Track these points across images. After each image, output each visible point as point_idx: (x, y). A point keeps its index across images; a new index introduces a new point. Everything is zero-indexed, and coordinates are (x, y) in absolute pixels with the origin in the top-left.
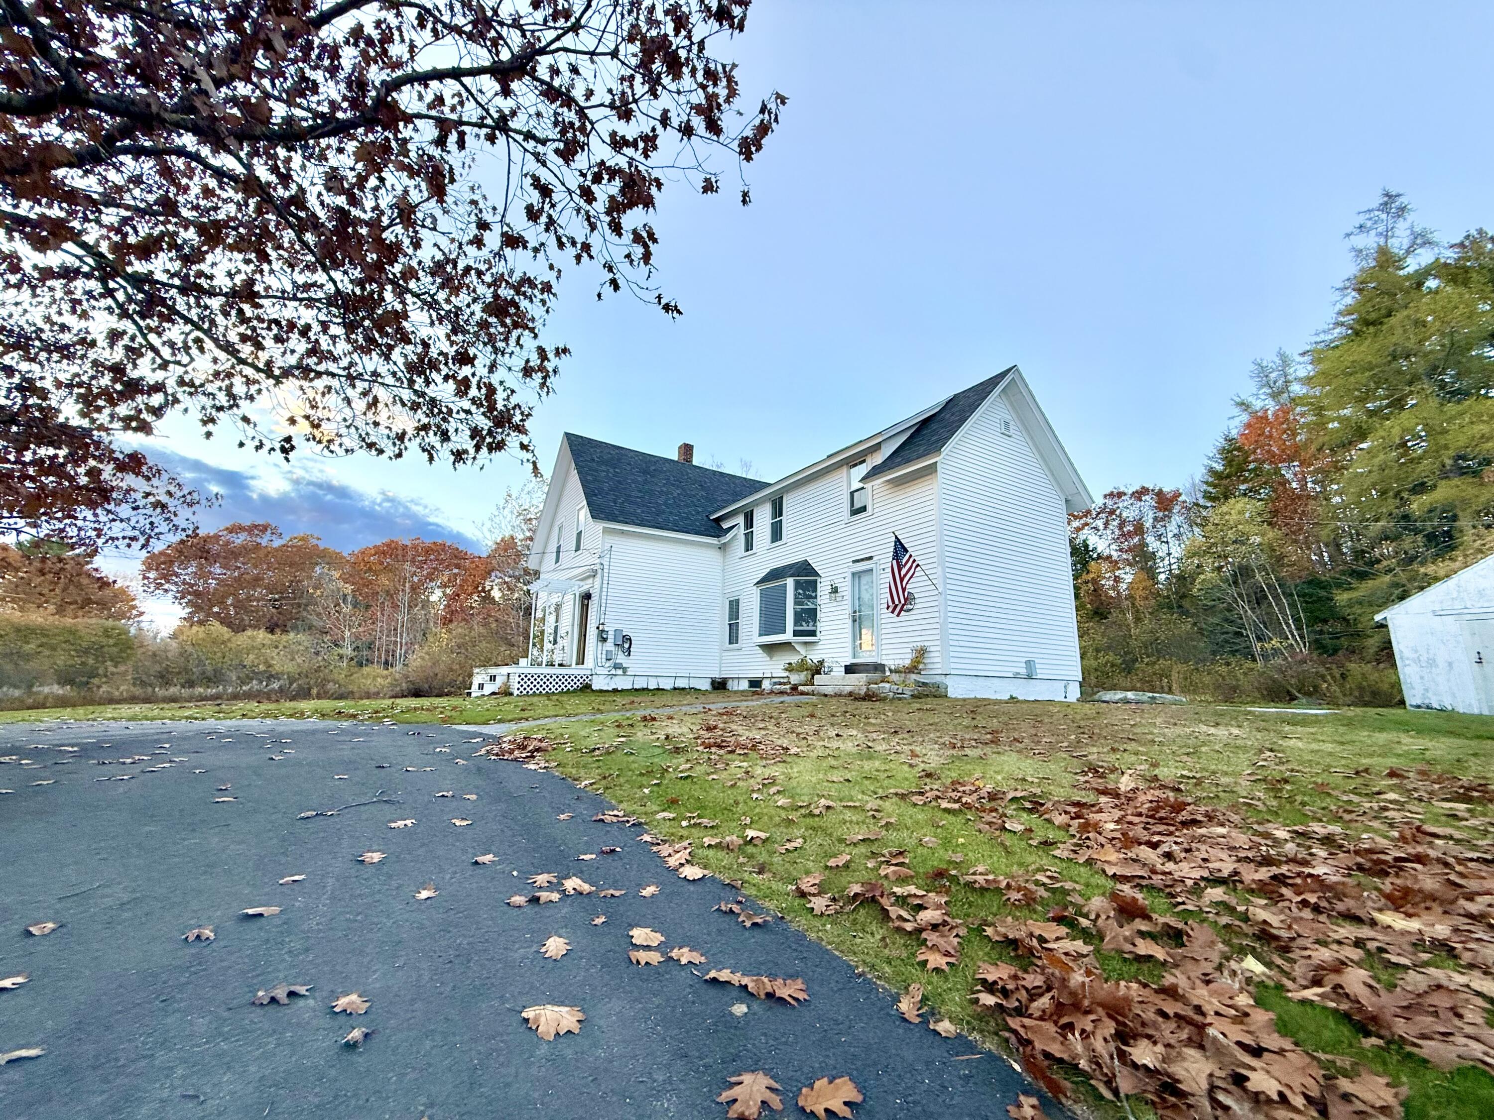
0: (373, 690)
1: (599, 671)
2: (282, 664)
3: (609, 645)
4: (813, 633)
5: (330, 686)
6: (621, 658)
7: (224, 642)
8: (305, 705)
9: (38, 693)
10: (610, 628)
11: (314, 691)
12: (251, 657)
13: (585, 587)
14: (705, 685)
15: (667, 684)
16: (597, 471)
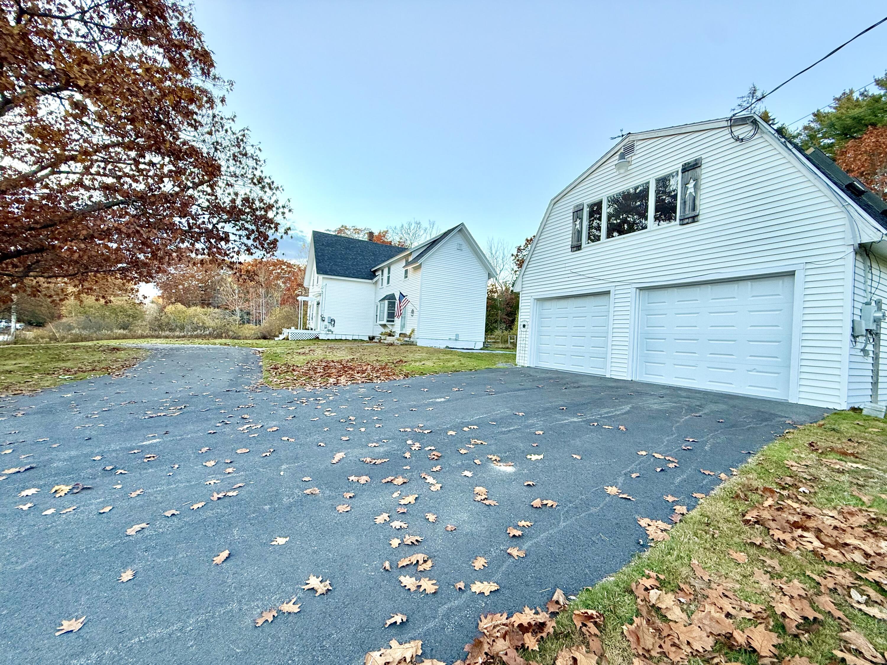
0: (248, 335)
1: (322, 332)
2: (210, 323)
3: (326, 323)
4: (393, 321)
5: (230, 333)
6: (331, 328)
7: (183, 312)
8: (218, 341)
9: (116, 333)
10: (326, 316)
11: (224, 335)
12: (196, 319)
13: (318, 300)
14: (367, 339)
15: (350, 338)
16: (324, 250)
